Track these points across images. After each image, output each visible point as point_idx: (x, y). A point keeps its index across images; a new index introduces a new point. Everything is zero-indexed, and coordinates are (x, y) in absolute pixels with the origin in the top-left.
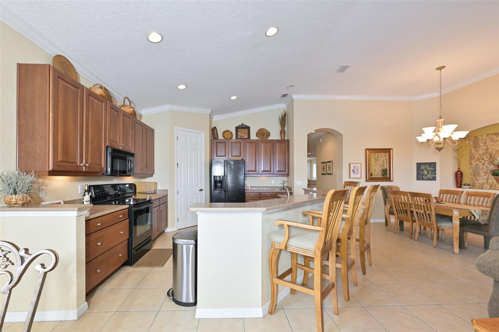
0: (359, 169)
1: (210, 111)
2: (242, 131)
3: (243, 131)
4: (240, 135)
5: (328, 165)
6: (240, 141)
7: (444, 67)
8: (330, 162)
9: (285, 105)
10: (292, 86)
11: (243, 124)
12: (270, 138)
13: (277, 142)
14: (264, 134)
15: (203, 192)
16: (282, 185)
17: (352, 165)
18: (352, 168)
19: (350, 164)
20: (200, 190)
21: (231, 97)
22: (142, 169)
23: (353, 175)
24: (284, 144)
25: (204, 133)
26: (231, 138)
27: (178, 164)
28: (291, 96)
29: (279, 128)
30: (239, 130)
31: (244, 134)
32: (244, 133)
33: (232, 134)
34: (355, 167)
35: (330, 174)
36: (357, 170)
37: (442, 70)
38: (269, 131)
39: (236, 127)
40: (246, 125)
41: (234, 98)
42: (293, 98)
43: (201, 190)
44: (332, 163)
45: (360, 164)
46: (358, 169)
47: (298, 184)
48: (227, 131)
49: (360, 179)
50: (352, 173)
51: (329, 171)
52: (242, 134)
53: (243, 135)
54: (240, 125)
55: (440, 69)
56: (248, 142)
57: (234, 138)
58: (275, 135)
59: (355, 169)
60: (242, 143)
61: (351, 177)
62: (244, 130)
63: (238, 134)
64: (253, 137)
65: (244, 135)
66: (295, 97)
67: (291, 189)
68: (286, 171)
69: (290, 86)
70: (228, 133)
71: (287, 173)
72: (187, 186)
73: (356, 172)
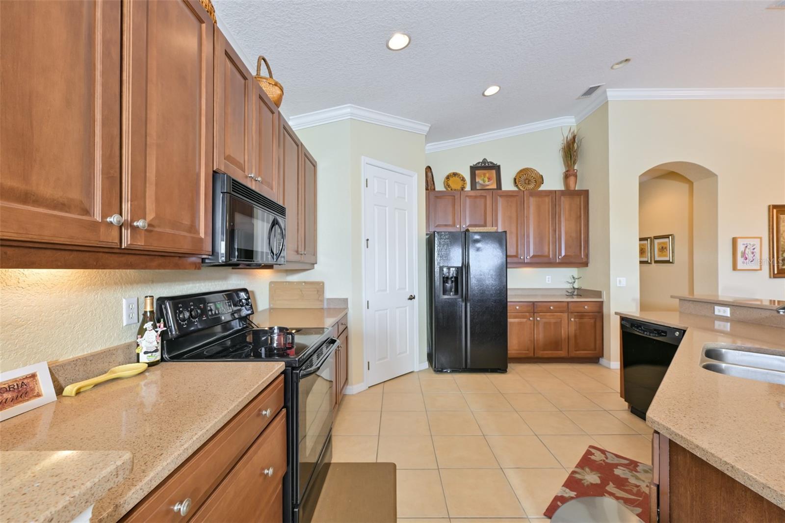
0: (757, 251)
1: (427, 129)
2: (484, 174)
3: (487, 175)
4: (481, 182)
5: (659, 244)
6: (485, 195)
8: (667, 237)
9: (574, 120)
10: (626, 60)
11: (485, 161)
12: (543, 188)
13: (562, 195)
14: (529, 181)
15: (416, 301)
16: (569, 286)
17: (740, 242)
18: (740, 248)
19: (734, 241)
20: (409, 297)
21: (486, 90)
22: (297, 252)
23: (743, 263)
24: (578, 200)
25: (416, 175)
26: (463, 188)
27: (368, 240)
28: (605, 92)
29: (560, 169)
30: (477, 172)
31: (488, 181)
32: (489, 179)
33: (463, 180)
34: (746, 247)
35: (668, 262)
36: (753, 253)
38: (541, 174)
39: (471, 167)
40: (491, 163)
41: (492, 90)
42: (607, 98)
43: (412, 298)
44: (673, 239)
45: (759, 239)
46: (755, 250)
47: (618, 285)
48: (455, 174)
49: (760, 271)
50: (740, 260)
51: (659, 256)
52: (485, 180)
53: (487, 183)
54: (479, 163)
56: (501, 196)
57: (468, 188)
58: (553, 182)
59: (747, 250)
60: (488, 197)
61: (740, 268)
62: (488, 173)
63: (477, 181)
64: (508, 185)
65: (489, 183)
66: (613, 94)
67: (599, 294)
68: (583, 257)
69: (621, 62)
70: (456, 178)
71: (584, 261)
72: (386, 290)
73: (750, 256)
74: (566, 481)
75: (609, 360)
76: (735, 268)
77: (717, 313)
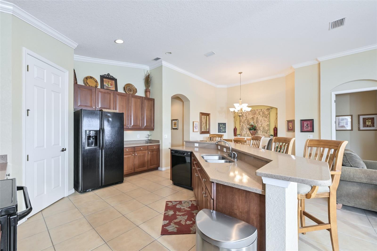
1: (76, 46)
2: (109, 82)
3: (110, 82)
4: (107, 85)
5: (174, 122)
6: (110, 92)
7: (242, 73)
8: (176, 120)
9: (149, 68)
10: (170, 53)
11: (108, 74)
12: (137, 94)
13: (145, 99)
14: (131, 90)
15: (66, 152)
16: (147, 139)
17: (195, 123)
18: (195, 125)
19: (193, 122)
20: (61, 150)
21: (116, 40)
24: (151, 102)
25: (68, 72)
26: (96, 87)
27: (28, 110)
28: (162, 61)
29: (143, 87)
30: (104, 79)
31: (111, 86)
32: (111, 85)
33: (96, 82)
35: (176, 129)
37: (241, 74)
38: (136, 88)
39: (101, 76)
40: (112, 77)
41: (119, 41)
42: (162, 64)
43: (63, 150)
44: (178, 121)
45: (198, 122)
47: (165, 138)
48: (91, 78)
49: (198, 132)
50: (194, 128)
51: (174, 127)
52: (108, 84)
53: (110, 86)
54: (105, 75)
55: (240, 73)
56: (118, 95)
57: (99, 87)
58: (141, 93)
60: (111, 94)
61: (194, 131)
62: (110, 81)
63: (104, 84)
64: (121, 90)
65: (111, 87)
66: (164, 63)
67: (158, 141)
68: (152, 126)
69: (168, 53)
70: (92, 80)
71: (153, 128)
72: (44, 146)
73: (196, 127)
74: (164, 218)
75: (162, 167)
76: (193, 131)
77: (195, 146)
